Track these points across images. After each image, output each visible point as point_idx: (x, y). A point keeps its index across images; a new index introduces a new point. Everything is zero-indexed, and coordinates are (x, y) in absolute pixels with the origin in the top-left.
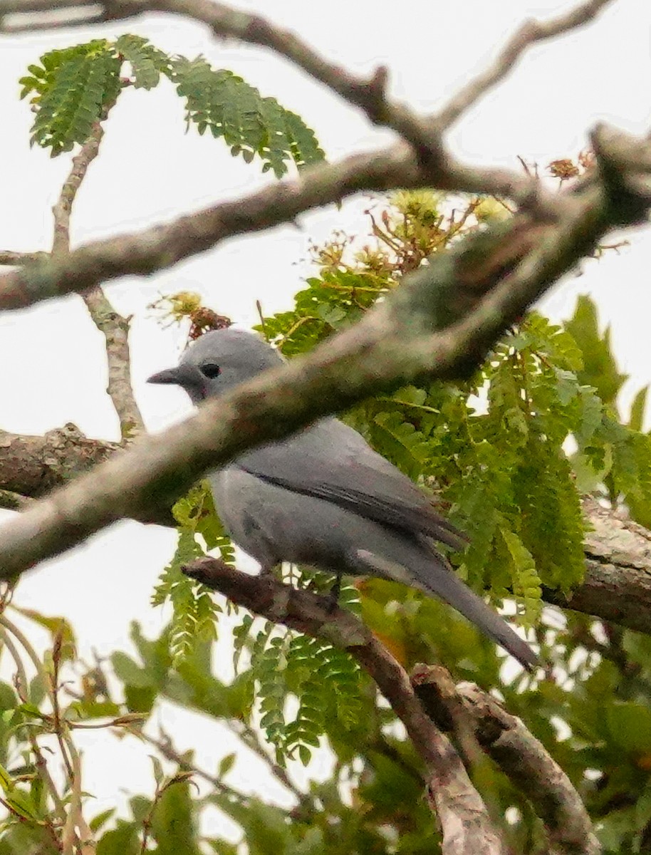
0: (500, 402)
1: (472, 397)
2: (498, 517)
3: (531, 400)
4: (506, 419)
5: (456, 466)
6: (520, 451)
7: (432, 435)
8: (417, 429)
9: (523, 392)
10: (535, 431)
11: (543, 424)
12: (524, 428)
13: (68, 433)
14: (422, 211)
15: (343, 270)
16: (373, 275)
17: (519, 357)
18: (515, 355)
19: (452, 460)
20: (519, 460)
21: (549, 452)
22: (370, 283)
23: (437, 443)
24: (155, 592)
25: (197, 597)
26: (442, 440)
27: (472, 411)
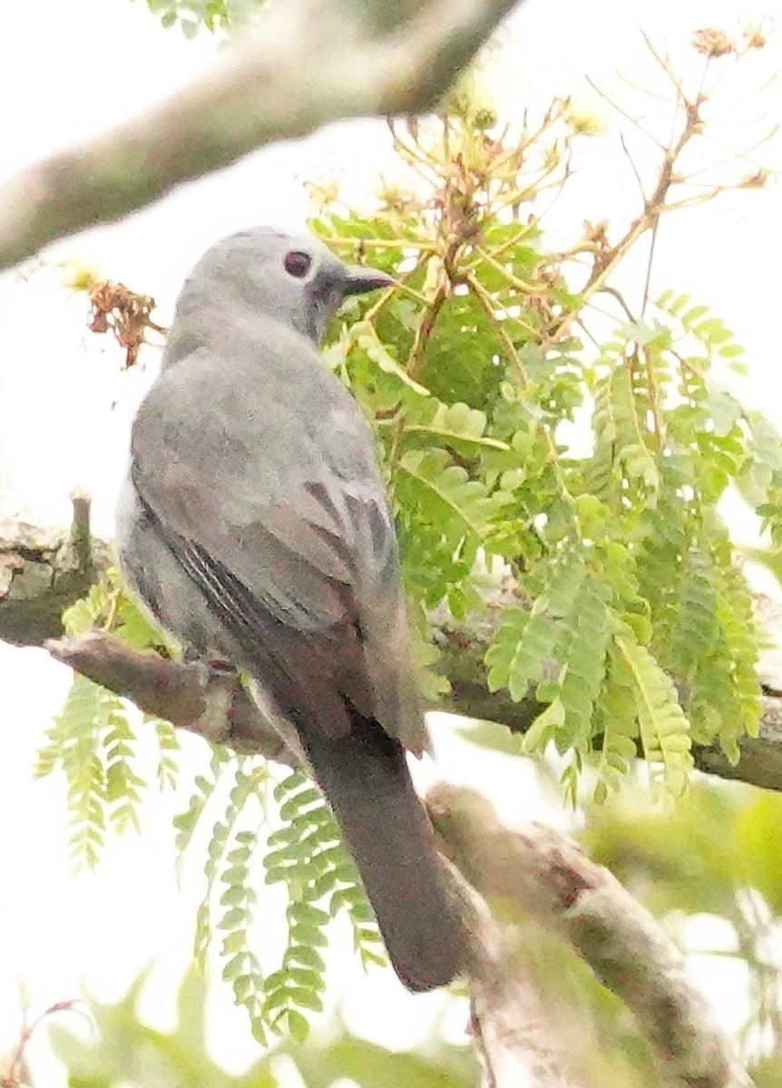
0: (610, 433)
1: (564, 424)
2: (614, 620)
3: (663, 431)
4: (623, 464)
5: (540, 542)
6: (647, 514)
7: (497, 488)
8: (472, 478)
9: (650, 414)
10: (671, 479)
11: (687, 470)
12: (653, 478)
14: (473, 110)
15: (345, 216)
16: (393, 219)
17: (642, 359)
18: (635, 358)
19: (532, 529)
20: (646, 530)
21: (698, 518)
22: (385, 232)
23: (504, 498)
24: (36, 759)
25: (106, 765)
26: (515, 493)
27: (561, 450)
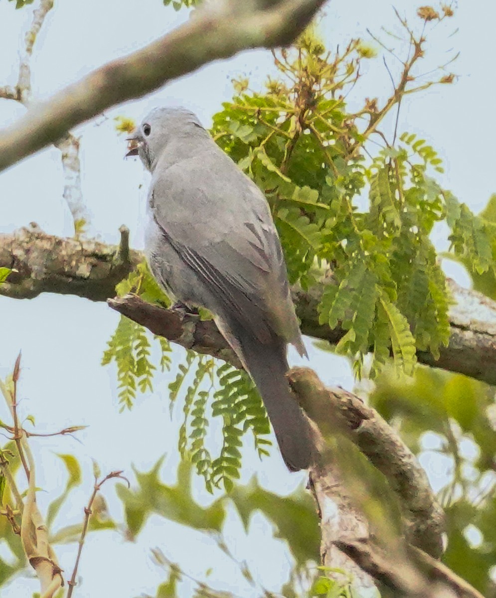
0: (378, 200)
1: (356, 196)
2: (379, 290)
3: (403, 200)
4: (384, 216)
5: (344, 252)
6: (396, 240)
7: (324, 226)
8: (312, 221)
9: (397, 192)
10: (407, 223)
11: (415, 219)
12: (398, 222)
13: (31, 229)
14: (313, 45)
15: (251, 96)
16: (274, 98)
17: (393, 165)
18: (390, 164)
19: (340, 246)
20: (394, 247)
21: (420, 241)
22: (271, 104)
23: (327, 232)
24: (103, 355)
25: (136, 359)
26: (332, 229)
27: (354, 208)
